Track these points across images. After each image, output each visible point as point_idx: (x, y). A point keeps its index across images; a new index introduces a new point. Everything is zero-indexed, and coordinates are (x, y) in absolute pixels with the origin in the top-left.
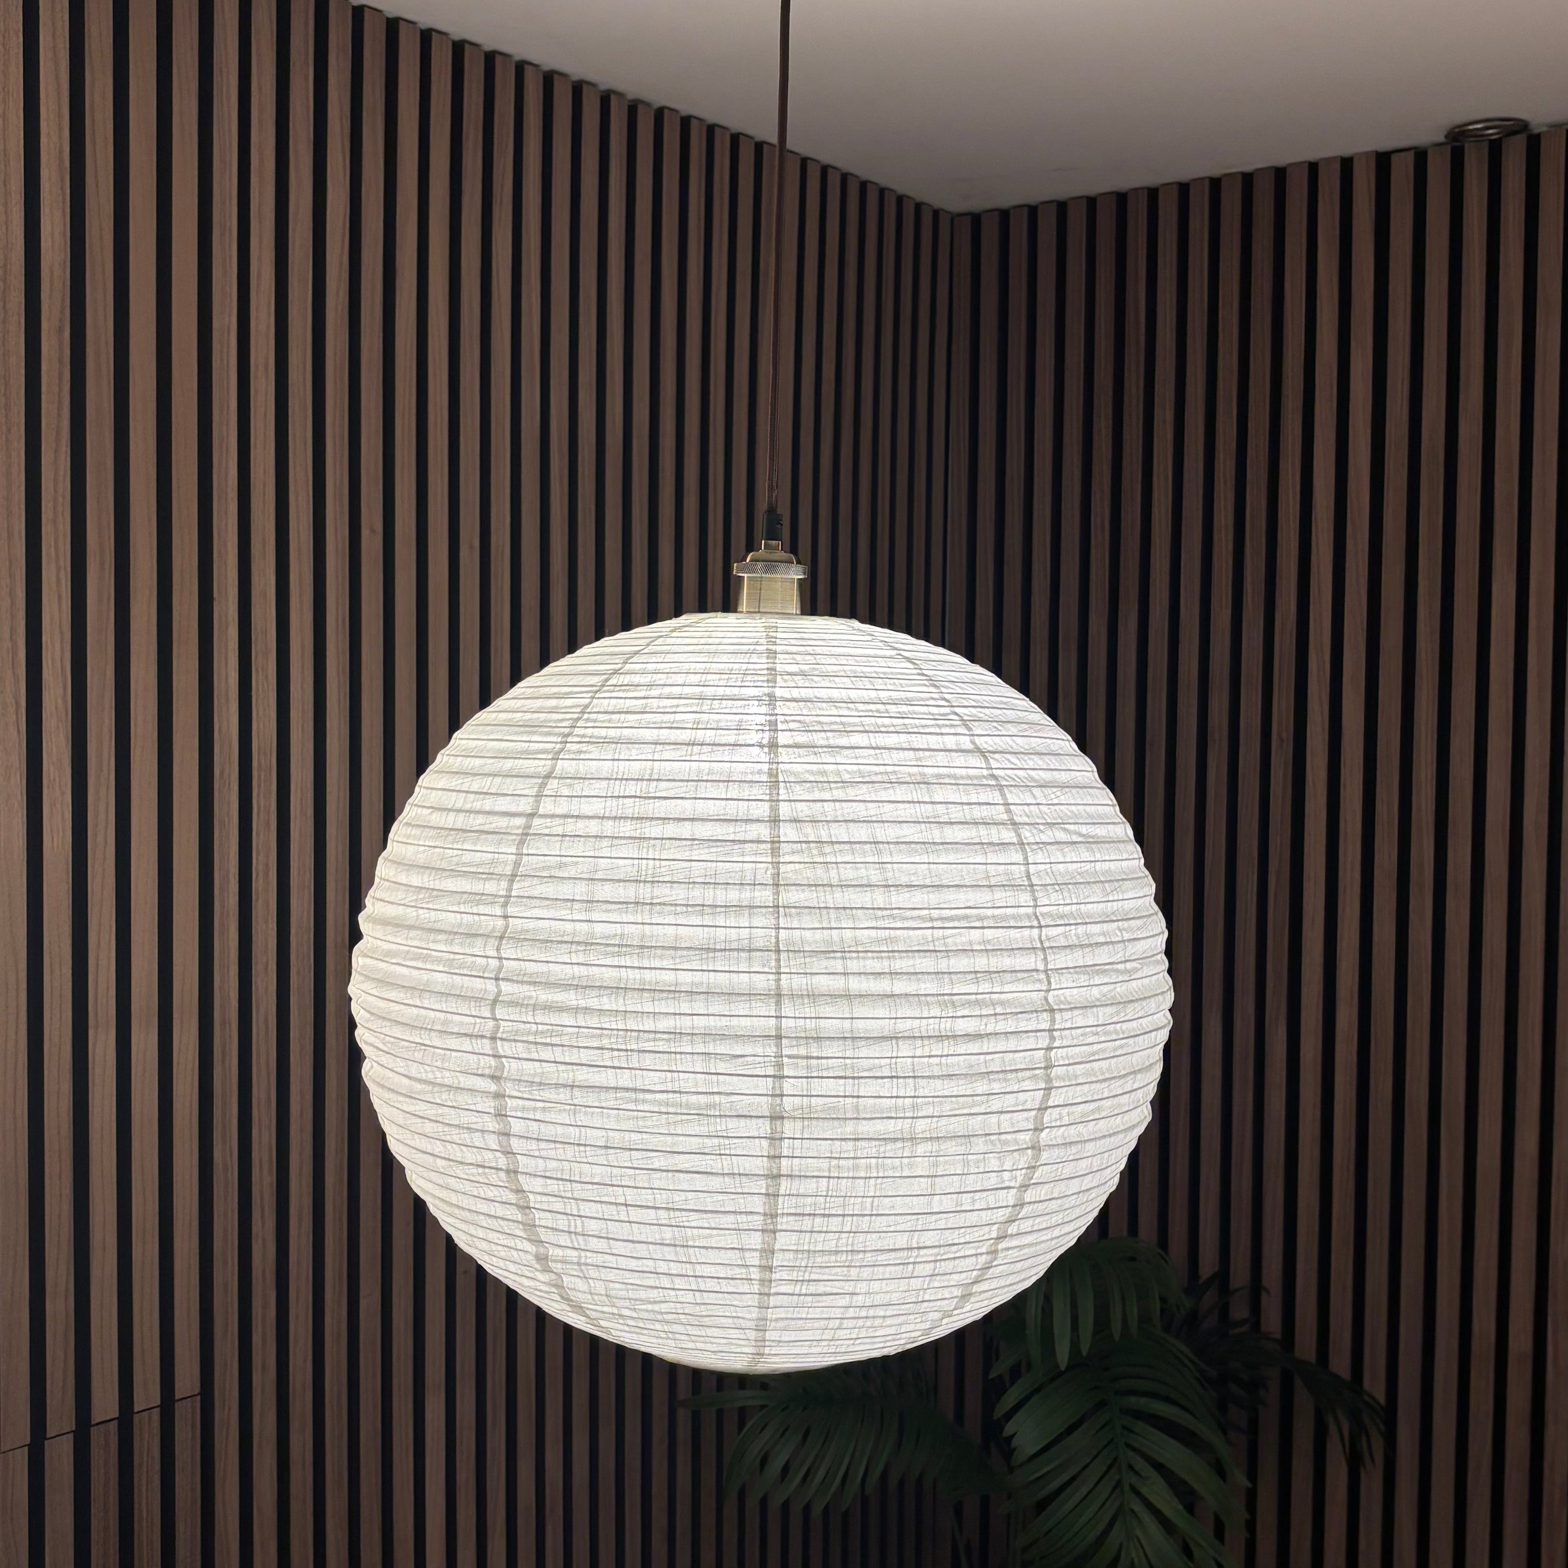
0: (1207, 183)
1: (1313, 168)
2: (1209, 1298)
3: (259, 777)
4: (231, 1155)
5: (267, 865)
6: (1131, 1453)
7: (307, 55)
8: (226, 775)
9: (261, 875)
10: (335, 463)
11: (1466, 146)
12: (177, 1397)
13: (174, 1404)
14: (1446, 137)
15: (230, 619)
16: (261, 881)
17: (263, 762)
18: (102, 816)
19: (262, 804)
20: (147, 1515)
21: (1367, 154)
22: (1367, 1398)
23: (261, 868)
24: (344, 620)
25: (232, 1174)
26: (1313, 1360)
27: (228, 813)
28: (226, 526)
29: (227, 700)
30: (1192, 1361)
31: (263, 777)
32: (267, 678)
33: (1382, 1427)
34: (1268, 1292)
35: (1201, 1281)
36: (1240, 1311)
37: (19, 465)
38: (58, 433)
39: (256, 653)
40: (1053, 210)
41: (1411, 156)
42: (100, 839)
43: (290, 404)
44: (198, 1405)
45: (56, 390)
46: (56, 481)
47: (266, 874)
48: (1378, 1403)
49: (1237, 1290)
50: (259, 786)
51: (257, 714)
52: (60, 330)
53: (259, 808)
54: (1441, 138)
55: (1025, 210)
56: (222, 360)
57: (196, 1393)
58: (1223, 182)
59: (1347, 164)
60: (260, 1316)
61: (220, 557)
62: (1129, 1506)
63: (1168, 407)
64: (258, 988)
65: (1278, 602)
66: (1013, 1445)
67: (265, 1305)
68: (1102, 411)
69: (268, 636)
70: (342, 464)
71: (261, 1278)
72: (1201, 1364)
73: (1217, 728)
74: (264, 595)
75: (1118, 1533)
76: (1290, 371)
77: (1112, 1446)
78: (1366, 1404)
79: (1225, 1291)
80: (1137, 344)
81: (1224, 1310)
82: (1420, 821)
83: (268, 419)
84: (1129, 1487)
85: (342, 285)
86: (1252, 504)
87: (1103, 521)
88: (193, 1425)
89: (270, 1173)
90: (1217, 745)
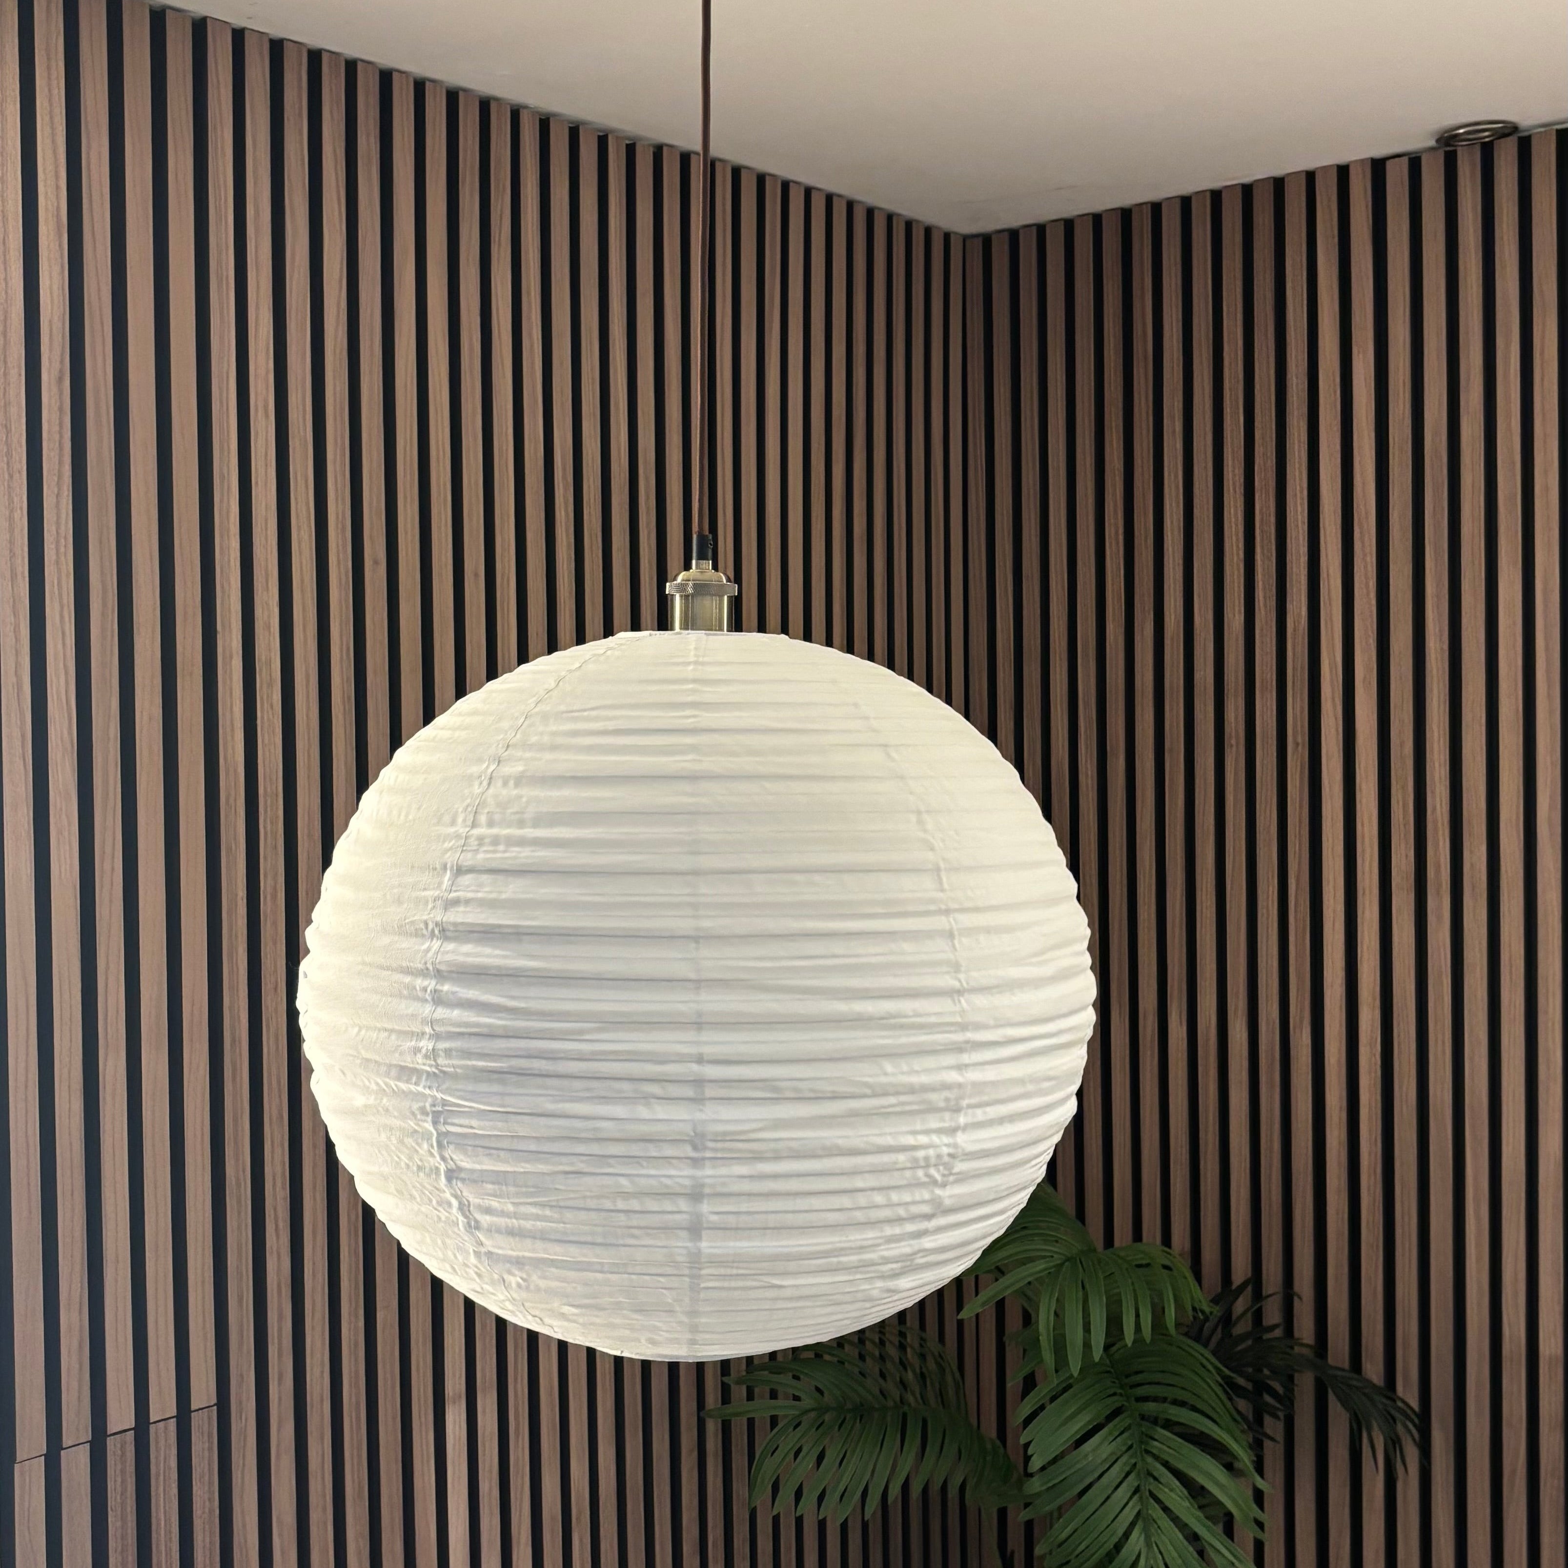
0: (1208, 195)
1: (1310, 176)
2: (1243, 1302)
3: (266, 802)
4: (244, 1171)
5: (275, 887)
6: (1149, 1459)
7: (301, 108)
8: (232, 801)
9: (269, 897)
10: (337, 499)
11: (1459, 150)
12: (193, 1408)
13: (190, 1414)
14: (1438, 141)
15: (234, 652)
16: (269, 903)
17: (269, 790)
18: (109, 843)
19: (269, 828)
20: (165, 1525)
21: (1362, 161)
22: (1400, 1404)
23: (269, 890)
24: (348, 649)
25: (245, 1190)
26: (1346, 1365)
27: (235, 839)
28: (229, 561)
29: (233, 730)
30: (1215, 1366)
31: (269, 802)
32: (272, 706)
33: (1416, 1436)
34: (1300, 1298)
35: (1234, 1287)
36: (1273, 1315)
37: (21, 508)
38: (60, 477)
39: (261, 683)
40: (1061, 228)
41: (1405, 161)
42: (107, 866)
43: (290, 443)
44: (215, 1415)
45: (57, 437)
46: (58, 523)
47: (275, 896)
48: (1411, 1409)
49: (1270, 1295)
50: (266, 811)
51: (263, 742)
52: (60, 380)
53: (266, 833)
54: (1432, 143)
55: (1034, 229)
56: (221, 402)
57: (212, 1404)
58: (1224, 195)
59: (1343, 171)
60: (276, 1329)
61: (223, 592)
62: (1150, 1512)
63: (1177, 418)
64: (267, 1008)
65: (1289, 606)
66: (1030, 1452)
67: (281, 1317)
68: (1114, 424)
69: (273, 666)
70: (343, 499)
71: (275, 1295)
72: (1227, 1372)
73: (1233, 734)
74: (268, 627)
75: (1136, 1539)
76: (1294, 378)
77: (1131, 1452)
78: (1399, 1409)
79: (1258, 1295)
80: (1146, 358)
81: (1258, 1316)
82: (1435, 822)
83: (269, 458)
84: (1147, 1493)
85: (340, 328)
86: (1261, 510)
87: (1117, 533)
88: (210, 1435)
89: (284, 1188)
90: (1234, 749)
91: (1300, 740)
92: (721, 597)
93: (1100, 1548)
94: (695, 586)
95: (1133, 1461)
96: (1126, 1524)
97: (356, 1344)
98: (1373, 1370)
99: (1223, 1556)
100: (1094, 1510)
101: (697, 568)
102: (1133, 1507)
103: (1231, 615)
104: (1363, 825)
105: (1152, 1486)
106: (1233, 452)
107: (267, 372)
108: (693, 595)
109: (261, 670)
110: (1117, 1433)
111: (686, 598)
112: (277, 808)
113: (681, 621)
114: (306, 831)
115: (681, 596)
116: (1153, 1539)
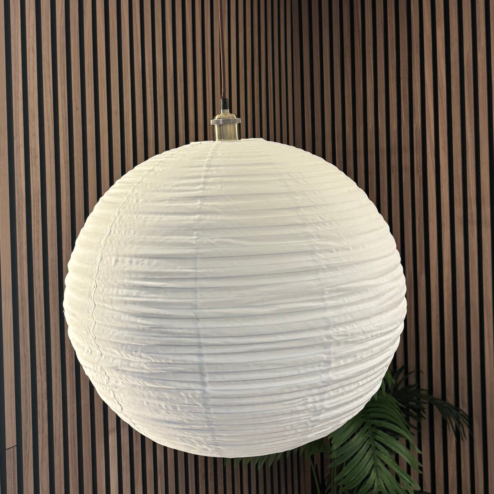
2: (401, 376)
3: (34, 205)
4: (27, 351)
5: (38, 238)
6: (376, 443)
8: (20, 205)
9: (36, 242)
12: (7, 448)
13: (5, 450)
15: (21, 145)
16: (36, 244)
17: (35, 198)
22: (461, 412)
23: (36, 239)
24: (67, 143)
25: (28, 358)
26: (440, 398)
27: (22, 219)
28: (18, 109)
29: (20, 176)
30: (396, 403)
31: (35, 204)
32: (36, 166)
33: (467, 423)
34: (422, 372)
35: (398, 370)
36: (412, 381)
39: (32, 156)
43: (43, 63)
44: (16, 450)
47: (38, 241)
48: (465, 414)
49: (411, 372)
50: (34, 208)
51: (33, 180)
53: (34, 216)
56: (15, 46)
57: (15, 445)
60: (41, 411)
61: (16, 121)
62: (377, 464)
63: (371, 53)
64: (35, 285)
65: (414, 121)
66: (332, 442)
67: (43, 407)
68: (347, 55)
69: (36, 150)
70: (64, 84)
71: (41, 397)
72: (400, 405)
73: (394, 167)
74: (34, 135)
75: (373, 475)
76: (414, 38)
77: (369, 440)
78: (460, 414)
79: (407, 373)
80: (359, 31)
81: (407, 381)
82: (471, 199)
83: (34, 69)
84: (376, 456)
85: (63, 18)
86: (403, 86)
87: (349, 94)
88: (14, 458)
89: (43, 356)
90: (394, 173)
91: (419, 169)
92: (234, 124)
93: (360, 479)
94: (223, 121)
95: (370, 443)
96: (369, 469)
97: (73, 415)
98: (450, 399)
99: (406, 481)
100: (357, 464)
101: (223, 113)
102: (371, 462)
103: (392, 124)
104: (443, 200)
105: (377, 452)
106: (392, 64)
107: (34, 35)
108: (222, 125)
109: (32, 152)
110: (364, 433)
111: (220, 126)
112: (39, 206)
113: (218, 136)
114: (50, 215)
115: (218, 125)
116: (379, 475)
